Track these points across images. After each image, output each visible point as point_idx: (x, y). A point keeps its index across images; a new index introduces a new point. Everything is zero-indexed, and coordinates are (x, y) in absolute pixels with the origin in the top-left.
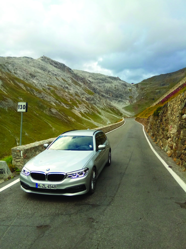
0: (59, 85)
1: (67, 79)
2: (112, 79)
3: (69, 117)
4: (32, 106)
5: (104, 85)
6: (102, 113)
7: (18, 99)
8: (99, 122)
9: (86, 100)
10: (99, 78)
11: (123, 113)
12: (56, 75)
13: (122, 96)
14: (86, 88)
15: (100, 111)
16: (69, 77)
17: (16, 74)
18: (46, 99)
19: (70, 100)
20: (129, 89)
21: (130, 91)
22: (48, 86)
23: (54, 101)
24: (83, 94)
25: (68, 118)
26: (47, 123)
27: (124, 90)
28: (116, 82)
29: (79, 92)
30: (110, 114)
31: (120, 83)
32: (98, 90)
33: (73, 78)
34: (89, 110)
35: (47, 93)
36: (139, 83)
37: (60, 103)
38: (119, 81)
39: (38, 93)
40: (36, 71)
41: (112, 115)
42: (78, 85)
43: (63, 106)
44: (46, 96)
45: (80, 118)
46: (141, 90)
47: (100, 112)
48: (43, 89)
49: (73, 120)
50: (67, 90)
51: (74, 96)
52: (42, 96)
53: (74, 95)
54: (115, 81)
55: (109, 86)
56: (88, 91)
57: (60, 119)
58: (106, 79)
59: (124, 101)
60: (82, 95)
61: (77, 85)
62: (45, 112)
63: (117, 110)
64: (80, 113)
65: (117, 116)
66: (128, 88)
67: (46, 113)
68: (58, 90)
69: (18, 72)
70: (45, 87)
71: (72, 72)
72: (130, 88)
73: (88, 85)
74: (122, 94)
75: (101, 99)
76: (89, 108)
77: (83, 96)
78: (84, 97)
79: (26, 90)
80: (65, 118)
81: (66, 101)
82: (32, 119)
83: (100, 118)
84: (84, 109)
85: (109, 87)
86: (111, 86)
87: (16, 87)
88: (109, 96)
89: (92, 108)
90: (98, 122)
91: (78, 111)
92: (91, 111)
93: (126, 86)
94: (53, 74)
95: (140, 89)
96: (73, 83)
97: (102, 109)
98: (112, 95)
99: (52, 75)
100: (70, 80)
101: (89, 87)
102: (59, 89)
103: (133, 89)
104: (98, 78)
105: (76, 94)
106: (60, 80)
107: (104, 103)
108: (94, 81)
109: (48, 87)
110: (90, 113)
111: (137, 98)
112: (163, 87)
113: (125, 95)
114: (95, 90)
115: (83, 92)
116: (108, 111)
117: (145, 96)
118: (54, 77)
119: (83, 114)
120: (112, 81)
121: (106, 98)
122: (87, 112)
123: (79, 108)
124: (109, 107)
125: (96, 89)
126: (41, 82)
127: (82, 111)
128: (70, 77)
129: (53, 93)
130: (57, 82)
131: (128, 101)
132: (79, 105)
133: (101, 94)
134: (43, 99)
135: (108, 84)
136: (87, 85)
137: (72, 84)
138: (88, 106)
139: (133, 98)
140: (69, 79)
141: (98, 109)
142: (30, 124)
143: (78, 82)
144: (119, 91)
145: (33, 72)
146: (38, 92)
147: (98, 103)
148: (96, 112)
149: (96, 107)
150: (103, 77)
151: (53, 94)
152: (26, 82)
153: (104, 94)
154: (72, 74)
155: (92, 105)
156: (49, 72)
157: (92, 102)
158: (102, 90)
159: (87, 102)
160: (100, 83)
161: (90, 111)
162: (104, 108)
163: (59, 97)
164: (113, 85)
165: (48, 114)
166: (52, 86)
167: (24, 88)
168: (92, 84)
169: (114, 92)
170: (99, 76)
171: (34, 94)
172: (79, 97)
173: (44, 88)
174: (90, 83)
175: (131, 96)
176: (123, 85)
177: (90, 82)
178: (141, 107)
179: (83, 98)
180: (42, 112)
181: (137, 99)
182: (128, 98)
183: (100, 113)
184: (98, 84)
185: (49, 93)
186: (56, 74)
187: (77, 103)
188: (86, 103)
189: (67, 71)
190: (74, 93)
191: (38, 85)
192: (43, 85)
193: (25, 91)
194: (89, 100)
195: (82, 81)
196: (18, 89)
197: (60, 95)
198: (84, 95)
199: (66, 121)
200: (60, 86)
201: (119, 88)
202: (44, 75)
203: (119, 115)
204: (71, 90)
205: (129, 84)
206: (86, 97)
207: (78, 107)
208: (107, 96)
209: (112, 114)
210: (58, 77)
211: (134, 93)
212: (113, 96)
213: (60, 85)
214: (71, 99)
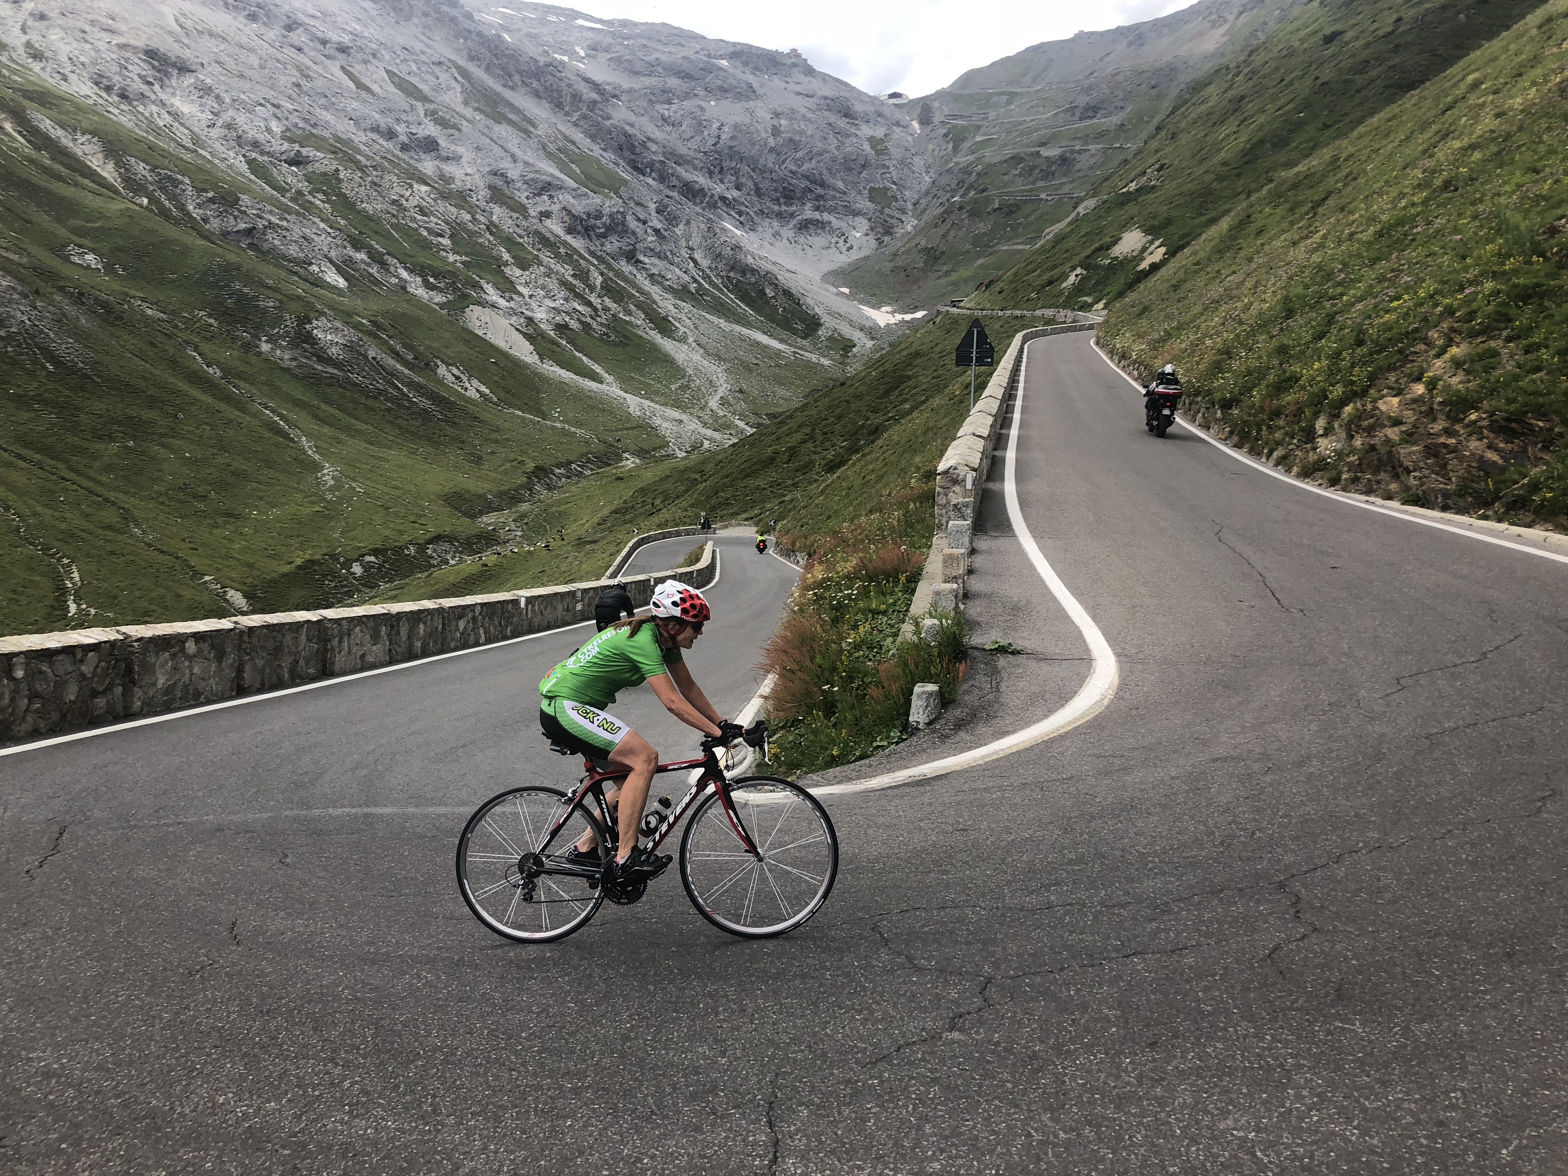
0: (373, 130)
1: (428, 77)
2: (756, 68)
3: (442, 370)
4: (173, 313)
5: (699, 113)
6: (680, 320)
7: (66, 259)
8: (656, 393)
9: (570, 231)
10: (664, 58)
11: (825, 319)
12: (343, 49)
13: (820, 191)
14: (566, 138)
15: (667, 304)
16: (440, 64)
17: (37, 56)
18: (276, 242)
19: (451, 237)
20: (871, 139)
21: (879, 153)
22: (291, 140)
23: (333, 254)
24: (546, 188)
25: (441, 382)
26: (280, 432)
27: (838, 148)
28: (784, 85)
29: (513, 173)
30: (738, 328)
31: (807, 96)
32: (653, 147)
33: (471, 67)
34: (589, 304)
35: (282, 191)
36: (940, 95)
37: (383, 265)
38: (802, 78)
39: (211, 200)
40: (189, 24)
41: (745, 331)
42: (510, 122)
43: (404, 288)
44: (275, 220)
45: (526, 366)
46: (951, 145)
47: (665, 319)
48: (251, 162)
49: (474, 389)
50: (428, 166)
51: (482, 204)
52: (242, 226)
53: (481, 196)
54: (776, 79)
55: (730, 120)
56: (582, 159)
57: (380, 392)
58: (709, 69)
59: (836, 223)
60: (539, 195)
61: (499, 118)
62: (265, 347)
63: (787, 293)
64: (525, 335)
65: (781, 341)
66: (866, 130)
67: (278, 352)
68: (362, 169)
69: (54, 36)
70: (262, 153)
71: (466, 24)
72: (879, 133)
73: (584, 117)
74: (825, 172)
75: (672, 220)
76: (592, 289)
77: (544, 203)
78: (555, 208)
79: (118, 185)
80: (411, 384)
81: (425, 245)
82: (170, 410)
83: (668, 360)
84: (553, 298)
85: (736, 126)
86: (747, 121)
87: (46, 170)
88: (736, 193)
89: (608, 289)
90: (650, 394)
91: (514, 320)
92: (606, 309)
93: (848, 114)
94: (324, 42)
95: (946, 135)
96: (476, 109)
97: (682, 293)
98: (756, 184)
99: (313, 54)
100: (454, 84)
101: (593, 130)
102: (368, 158)
103: (895, 136)
104: (651, 58)
105: (492, 187)
106: (375, 88)
107: (692, 249)
108: (625, 86)
109: (286, 146)
110: (595, 325)
111: (923, 202)
112: (1085, 123)
113: (844, 181)
114: (632, 149)
115: (549, 169)
116: (723, 305)
117: (970, 187)
118: (335, 68)
119: (543, 335)
120: (751, 78)
121: (713, 206)
122: (574, 325)
123: (520, 294)
124: (732, 275)
125: (643, 144)
126: (231, 113)
127: (540, 315)
128: (454, 63)
129: (324, 193)
130: (355, 104)
131: (862, 224)
132: (518, 272)
133: (678, 178)
134: (252, 246)
135: (724, 102)
136: (575, 116)
137: (469, 112)
138: (582, 275)
139: (897, 201)
140: (444, 77)
141: (655, 291)
142: (162, 452)
143: (508, 94)
144: (800, 155)
145: (170, 33)
146: (210, 194)
147: (651, 251)
148: (638, 319)
149: (641, 279)
150: (690, 54)
151: (328, 201)
152: (123, 120)
153: (701, 180)
154: (466, 39)
155: (610, 267)
156: (289, 28)
157: (612, 245)
158: (682, 150)
159: (578, 243)
160: (666, 96)
161: (595, 310)
162: (693, 287)
163: (370, 218)
164: (763, 114)
165: (287, 364)
166: (318, 142)
167: (108, 172)
168: (610, 110)
169: (770, 160)
170: (661, 47)
171: (182, 208)
172: (515, 215)
173: (260, 159)
174: (595, 102)
175: (886, 189)
176: (829, 109)
177: (594, 96)
178: (945, 268)
179: (547, 215)
180: (249, 347)
181: (923, 212)
182: (863, 204)
183: (664, 326)
184: (658, 107)
185: (299, 193)
186: (346, 39)
187: (506, 256)
188: (570, 257)
189: (426, 15)
190: (481, 184)
191: (215, 133)
192: (251, 134)
193: (116, 192)
194: (587, 229)
195: (541, 89)
196: (60, 178)
197: (378, 207)
198: (551, 197)
199: (424, 403)
200: (375, 136)
201: (802, 133)
202: (252, 50)
203: (794, 332)
204: (455, 158)
205: (873, 99)
206: (564, 208)
207: (508, 288)
208: (719, 189)
209: (748, 325)
210: (358, 69)
211: (902, 162)
212: (758, 192)
213: (376, 129)
214: (457, 232)
